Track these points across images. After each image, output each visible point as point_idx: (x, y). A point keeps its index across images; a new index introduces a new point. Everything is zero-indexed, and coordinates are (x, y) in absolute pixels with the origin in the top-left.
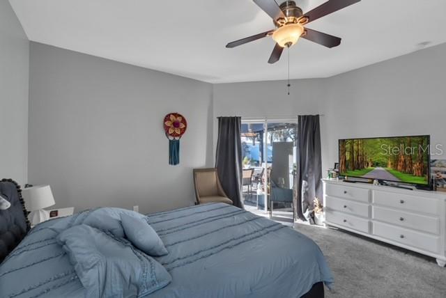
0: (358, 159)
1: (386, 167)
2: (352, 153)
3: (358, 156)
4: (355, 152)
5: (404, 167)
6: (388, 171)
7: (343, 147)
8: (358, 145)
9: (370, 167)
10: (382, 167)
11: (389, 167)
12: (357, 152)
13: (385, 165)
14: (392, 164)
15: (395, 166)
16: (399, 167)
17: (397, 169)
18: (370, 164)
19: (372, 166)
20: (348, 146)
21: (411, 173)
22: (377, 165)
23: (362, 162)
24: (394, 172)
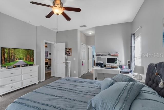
0: (12, 57)
1: (23, 60)
2: (9, 54)
3: (12, 55)
4: (10, 54)
5: (29, 60)
6: (24, 61)
7: (4, 51)
8: (12, 51)
9: (17, 61)
10: (22, 60)
11: (24, 60)
12: (12, 54)
13: (23, 59)
14: (25, 58)
15: (26, 59)
16: (27, 60)
17: (26, 60)
18: (17, 59)
19: (18, 60)
20: (6, 50)
21: (30, 61)
22: (20, 59)
23: (14, 58)
24: (26, 61)
